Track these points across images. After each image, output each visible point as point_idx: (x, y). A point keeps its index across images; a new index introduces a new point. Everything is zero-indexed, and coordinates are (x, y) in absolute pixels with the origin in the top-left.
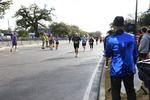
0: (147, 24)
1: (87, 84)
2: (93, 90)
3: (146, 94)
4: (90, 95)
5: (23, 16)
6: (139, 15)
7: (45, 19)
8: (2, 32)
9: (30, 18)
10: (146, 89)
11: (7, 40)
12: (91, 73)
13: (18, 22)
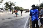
0: (42, 7)
1: (25, 24)
2: (27, 25)
3: (42, 26)
4: (26, 27)
5: (7, 4)
6: (40, 4)
7: (13, 5)
8: (1, 9)
9: (9, 5)
10: (42, 25)
11: (2, 11)
12: (26, 20)
13: (5, 6)
